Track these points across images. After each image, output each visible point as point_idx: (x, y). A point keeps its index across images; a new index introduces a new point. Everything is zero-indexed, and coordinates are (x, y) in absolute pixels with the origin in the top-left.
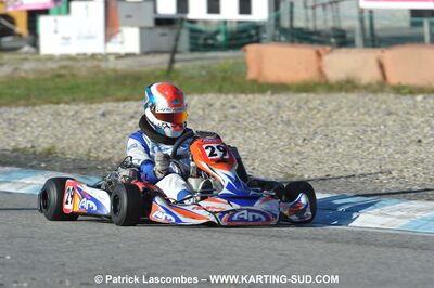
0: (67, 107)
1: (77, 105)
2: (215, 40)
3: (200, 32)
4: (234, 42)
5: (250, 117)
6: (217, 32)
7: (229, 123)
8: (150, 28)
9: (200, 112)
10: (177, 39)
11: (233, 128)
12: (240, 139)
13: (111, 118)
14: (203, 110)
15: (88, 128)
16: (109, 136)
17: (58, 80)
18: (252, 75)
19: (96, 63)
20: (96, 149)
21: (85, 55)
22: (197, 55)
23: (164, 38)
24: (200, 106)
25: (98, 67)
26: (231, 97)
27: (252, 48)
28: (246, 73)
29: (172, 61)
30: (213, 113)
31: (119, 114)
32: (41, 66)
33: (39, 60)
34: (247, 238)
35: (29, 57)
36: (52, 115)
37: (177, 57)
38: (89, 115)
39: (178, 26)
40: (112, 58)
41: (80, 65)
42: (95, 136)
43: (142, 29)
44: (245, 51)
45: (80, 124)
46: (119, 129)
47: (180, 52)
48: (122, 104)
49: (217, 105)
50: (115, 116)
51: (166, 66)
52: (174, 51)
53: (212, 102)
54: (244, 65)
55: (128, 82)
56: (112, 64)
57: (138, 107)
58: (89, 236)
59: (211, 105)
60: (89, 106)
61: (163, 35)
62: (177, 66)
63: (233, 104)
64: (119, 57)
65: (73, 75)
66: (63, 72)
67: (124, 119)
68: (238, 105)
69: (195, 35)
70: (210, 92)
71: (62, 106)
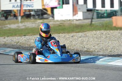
0: (62, 34)
1: (65, 34)
2: (104, 15)
3: (100, 13)
4: (109, 16)
5: (113, 37)
6: (104, 13)
7: (107, 39)
8: (85, 12)
9: (99, 36)
10: (93, 15)
11: (109, 40)
12: (110, 43)
13: (74, 38)
14: (100, 35)
15: (68, 40)
16: (74, 43)
17: (60, 27)
18: (114, 25)
19: (70, 22)
20: (70, 46)
21: (67, 20)
22: (99, 19)
23: (89, 15)
24: (99, 34)
25: (71, 23)
26: (108, 31)
27: (114, 18)
28: (112, 25)
29: (92, 21)
30: (103, 36)
31: (77, 36)
32: (55, 23)
33: (54, 21)
34: (112, 71)
35: (52, 20)
36: (58, 37)
37: (93, 20)
38: (68, 37)
39: (93, 11)
40: (75, 21)
41: (66, 23)
42: (70, 43)
43: (83, 12)
44: (112, 18)
45: (66, 39)
46: (77, 40)
47: (94, 19)
48: (77, 34)
49: (104, 34)
50: (75, 37)
51: (90, 23)
52: (92, 19)
53: (103, 33)
54: (112, 22)
55: (79, 27)
56: (75, 22)
57: (82, 34)
58: (68, 71)
59: (102, 34)
60: (68, 34)
61: (89, 14)
62: (93, 23)
63: (109, 33)
64: (77, 20)
65: (64, 26)
66: (61, 25)
67: (78, 38)
68: (110, 33)
69: (98, 14)
70: (102, 30)
71: (60, 34)
